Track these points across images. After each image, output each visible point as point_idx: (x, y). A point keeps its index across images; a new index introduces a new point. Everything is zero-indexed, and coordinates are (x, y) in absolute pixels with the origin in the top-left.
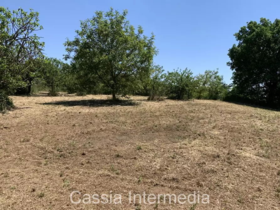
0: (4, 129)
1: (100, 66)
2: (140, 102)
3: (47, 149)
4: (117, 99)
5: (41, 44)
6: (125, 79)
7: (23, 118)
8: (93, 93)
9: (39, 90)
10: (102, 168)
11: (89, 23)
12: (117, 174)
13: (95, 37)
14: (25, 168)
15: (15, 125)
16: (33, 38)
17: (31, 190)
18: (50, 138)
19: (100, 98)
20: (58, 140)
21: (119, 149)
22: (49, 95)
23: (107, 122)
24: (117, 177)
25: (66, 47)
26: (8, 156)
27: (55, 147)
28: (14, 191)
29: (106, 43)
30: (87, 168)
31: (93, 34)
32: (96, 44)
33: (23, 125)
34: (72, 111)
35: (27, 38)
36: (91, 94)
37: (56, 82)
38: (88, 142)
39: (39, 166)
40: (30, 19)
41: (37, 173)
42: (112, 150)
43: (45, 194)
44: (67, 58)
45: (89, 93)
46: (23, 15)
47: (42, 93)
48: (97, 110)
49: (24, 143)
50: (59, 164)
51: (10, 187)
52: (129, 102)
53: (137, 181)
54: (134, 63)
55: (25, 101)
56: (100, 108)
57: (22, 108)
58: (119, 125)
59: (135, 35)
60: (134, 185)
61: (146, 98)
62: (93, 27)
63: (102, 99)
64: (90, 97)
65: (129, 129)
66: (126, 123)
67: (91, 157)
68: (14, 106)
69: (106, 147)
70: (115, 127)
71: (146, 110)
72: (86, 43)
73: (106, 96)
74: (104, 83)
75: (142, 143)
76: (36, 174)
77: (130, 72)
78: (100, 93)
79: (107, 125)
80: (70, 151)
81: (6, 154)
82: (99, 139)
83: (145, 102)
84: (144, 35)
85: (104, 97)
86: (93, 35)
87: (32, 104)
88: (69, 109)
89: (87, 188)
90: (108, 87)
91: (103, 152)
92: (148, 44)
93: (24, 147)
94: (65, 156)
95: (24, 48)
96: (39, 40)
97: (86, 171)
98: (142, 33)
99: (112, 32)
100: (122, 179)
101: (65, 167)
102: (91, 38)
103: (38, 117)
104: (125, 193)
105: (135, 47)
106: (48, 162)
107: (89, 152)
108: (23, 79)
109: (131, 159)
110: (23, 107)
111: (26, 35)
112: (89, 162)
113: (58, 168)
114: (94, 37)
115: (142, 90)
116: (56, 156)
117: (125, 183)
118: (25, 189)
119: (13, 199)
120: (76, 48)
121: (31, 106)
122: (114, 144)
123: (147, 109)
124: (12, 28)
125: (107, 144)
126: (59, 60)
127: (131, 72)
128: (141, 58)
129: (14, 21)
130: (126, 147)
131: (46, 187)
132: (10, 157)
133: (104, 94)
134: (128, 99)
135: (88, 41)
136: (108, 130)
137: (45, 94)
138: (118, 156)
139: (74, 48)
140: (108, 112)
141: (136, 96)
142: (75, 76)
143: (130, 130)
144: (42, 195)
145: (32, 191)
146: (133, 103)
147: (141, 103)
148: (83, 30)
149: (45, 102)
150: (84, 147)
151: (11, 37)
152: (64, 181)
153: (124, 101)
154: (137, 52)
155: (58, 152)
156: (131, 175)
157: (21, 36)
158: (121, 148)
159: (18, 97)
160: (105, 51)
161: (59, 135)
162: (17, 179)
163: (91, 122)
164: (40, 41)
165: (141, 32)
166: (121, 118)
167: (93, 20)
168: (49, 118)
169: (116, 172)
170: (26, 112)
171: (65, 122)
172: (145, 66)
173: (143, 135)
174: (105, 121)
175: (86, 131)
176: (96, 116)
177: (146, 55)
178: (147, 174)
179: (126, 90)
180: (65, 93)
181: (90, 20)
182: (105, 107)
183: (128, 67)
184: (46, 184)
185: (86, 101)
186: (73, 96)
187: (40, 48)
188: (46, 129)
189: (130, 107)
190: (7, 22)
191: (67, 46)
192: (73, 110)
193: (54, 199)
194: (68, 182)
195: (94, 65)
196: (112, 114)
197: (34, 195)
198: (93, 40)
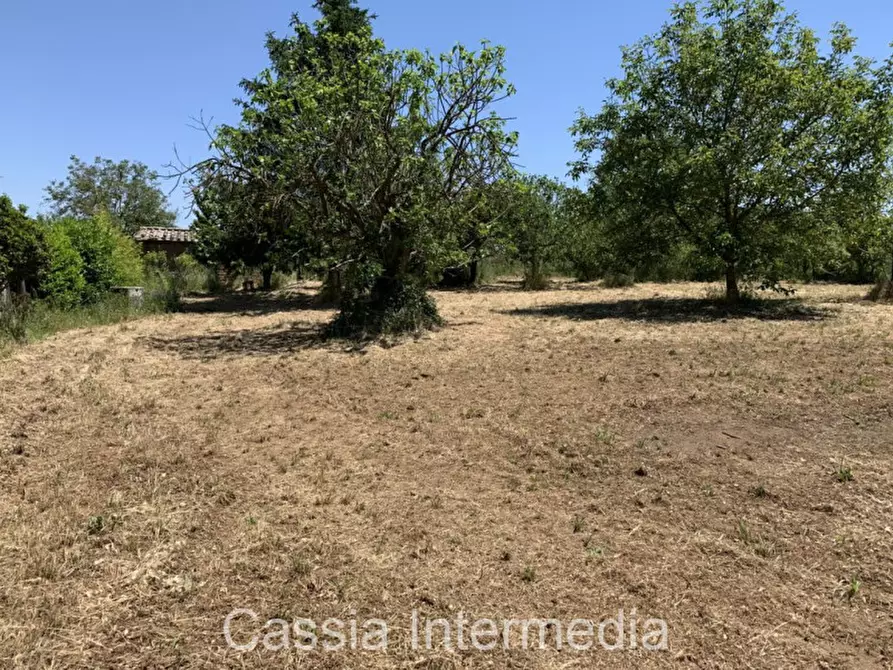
0: (422, 380)
1: (685, 187)
2: (834, 305)
3: (530, 443)
4: (745, 294)
5: (508, 140)
6: (776, 223)
7: (461, 351)
8: (657, 276)
9: (497, 274)
10: (706, 526)
11: (651, 49)
12: (763, 554)
13: (670, 92)
14: (480, 491)
15: (445, 369)
16: (487, 125)
17: (498, 554)
18: (537, 411)
19: (681, 292)
20: (558, 419)
21: (760, 469)
22: (524, 287)
23: (711, 375)
24: (760, 564)
25: (578, 137)
26: (435, 453)
27: (552, 440)
28: (458, 549)
29: (708, 108)
30: (657, 517)
31: (663, 83)
32: (672, 116)
33: (464, 369)
34: (593, 334)
35: (473, 127)
36: (650, 280)
37: (545, 246)
38: (650, 437)
39: (513, 491)
40: (481, 70)
41: (511, 509)
42: (736, 471)
43: (536, 572)
44: (578, 170)
45: (642, 278)
46: (464, 62)
47: (505, 282)
48: (673, 332)
49: (471, 421)
50: (568, 494)
51: (448, 536)
52: (791, 306)
53: (842, 594)
54: (814, 164)
55: (463, 304)
56: (685, 326)
57: (459, 325)
58: (756, 389)
59: (820, 61)
60: (830, 602)
61: (862, 290)
62: (662, 60)
63: (689, 295)
64: (646, 291)
65: (797, 405)
66: (784, 380)
67: (665, 485)
68: (440, 318)
69: (714, 457)
70: (741, 392)
71: (865, 338)
72: (639, 118)
73: (699, 286)
74: (698, 241)
75: (852, 456)
76: (508, 513)
77: (797, 198)
78: (680, 277)
79: (711, 385)
80: (598, 458)
81: (430, 445)
82: (689, 430)
83: (857, 307)
84: (856, 57)
85: (696, 290)
86: (662, 86)
87: (482, 314)
88: (583, 327)
89: (659, 581)
90: (711, 255)
91: (706, 472)
92: (874, 87)
93: (471, 430)
94: (585, 472)
95: (466, 157)
96: (502, 128)
97: (652, 525)
98: (848, 49)
99: (728, 65)
100: (782, 576)
101: (587, 503)
102: (654, 98)
103: (499, 349)
104: (795, 623)
105: (817, 106)
106: (538, 484)
107: (658, 469)
108: (461, 246)
109: (812, 509)
110: (460, 320)
111: (469, 118)
112: (660, 499)
113: (566, 503)
114: (667, 94)
115: (844, 262)
116: (560, 468)
117: (792, 591)
118: (485, 549)
119: (457, 571)
120: (607, 139)
121: (479, 320)
122: (744, 452)
123: (866, 332)
124: (436, 105)
125: (717, 450)
126: (554, 181)
127: (801, 196)
128: (842, 141)
129: (440, 83)
130: (789, 467)
131: (539, 555)
132: (440, 456)
133: (692, 280)
134: (787, 294)
135: (645, 109)
136: (717, 402)
137: (514, 283)
138: (760, 493)
139: (601, 136)
140: (713, 341)
141: (815, 283)
142: (601, 225)
143: (802, 407)
144: (529, 575)
145: (502, 559)
146: (808, 309)
147: (838, 311)
148: (629, 75)
149: (514, 308)
150: (640, 450)
151: (435, 129)
152: (586, 545)
153: (772, 304)
154: (825, 122)
155: (563, 457)
156: (816, 565)
157: (459, 124)
158: (769, 466)
159: (445, 294)
160: (701, 134)
161: (561, 405)
162: (461, 518)
163: (655, 371)
164: (506, 130)
165: (842, 46)
166: (764, 362)
167: (664, 35)
168: (528, 355)
169: (757, 546)
170: (470, 335)
171: (574, 369)
172: (862, 170)
173: (858, 432)
174: (702, 371)
175: (641, 399)
176: (672, 353)
177: (863, 129)
178: (882, 575)
179: (779, 262)
180: (569, 280)
181: (653, 39)
182: (700, 323)
183: (790, 179)
184: (538, 546)
185: (635, 302)
186: (592, 289)
187: (507, 149)
188: (524, 385)
189: (797, 323)
190: (426, 90)
191: (578, 132)
192: (595, 331)
193: (563, 593)
194: (600, 552)
195: (665, 185)
196: (728, 349)
197: (508, 572)
198: (662, 104)
